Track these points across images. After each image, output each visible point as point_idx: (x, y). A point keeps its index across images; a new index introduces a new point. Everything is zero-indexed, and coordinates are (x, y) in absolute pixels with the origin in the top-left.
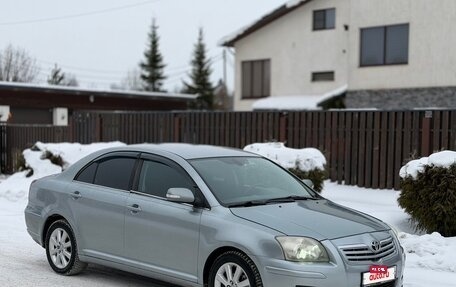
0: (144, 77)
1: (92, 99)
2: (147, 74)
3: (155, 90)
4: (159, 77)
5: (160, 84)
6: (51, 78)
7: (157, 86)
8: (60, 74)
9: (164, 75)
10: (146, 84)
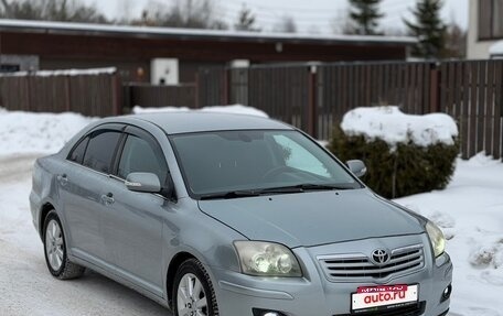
0: (354, 16)
1: (279, 48)
2: (357, 11)
3: (369, 33)
4: (374, 15)
5: (375, 25)
6: (238, 22)
7: (370, 27)
8: (249, 17)
9: (380, 12)
10: (355, 24)
